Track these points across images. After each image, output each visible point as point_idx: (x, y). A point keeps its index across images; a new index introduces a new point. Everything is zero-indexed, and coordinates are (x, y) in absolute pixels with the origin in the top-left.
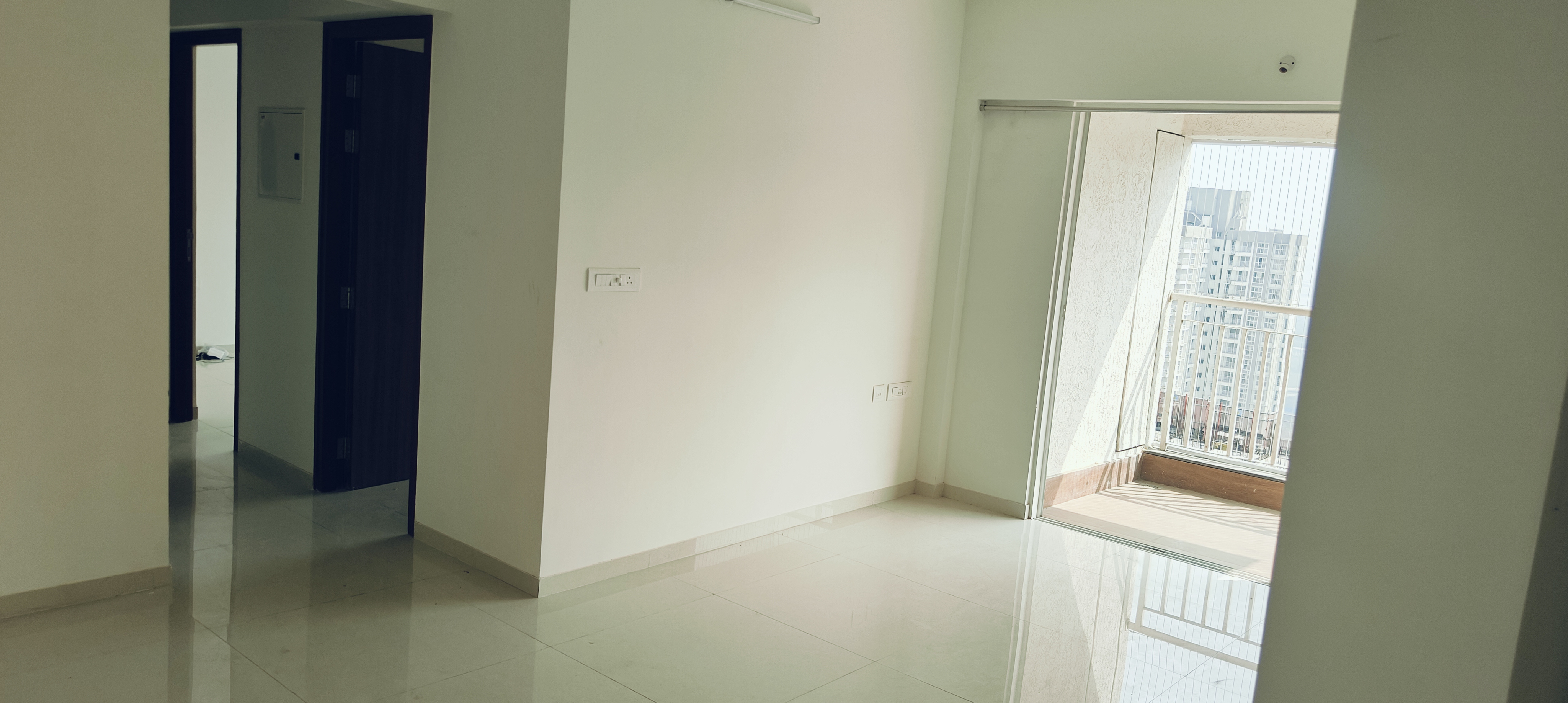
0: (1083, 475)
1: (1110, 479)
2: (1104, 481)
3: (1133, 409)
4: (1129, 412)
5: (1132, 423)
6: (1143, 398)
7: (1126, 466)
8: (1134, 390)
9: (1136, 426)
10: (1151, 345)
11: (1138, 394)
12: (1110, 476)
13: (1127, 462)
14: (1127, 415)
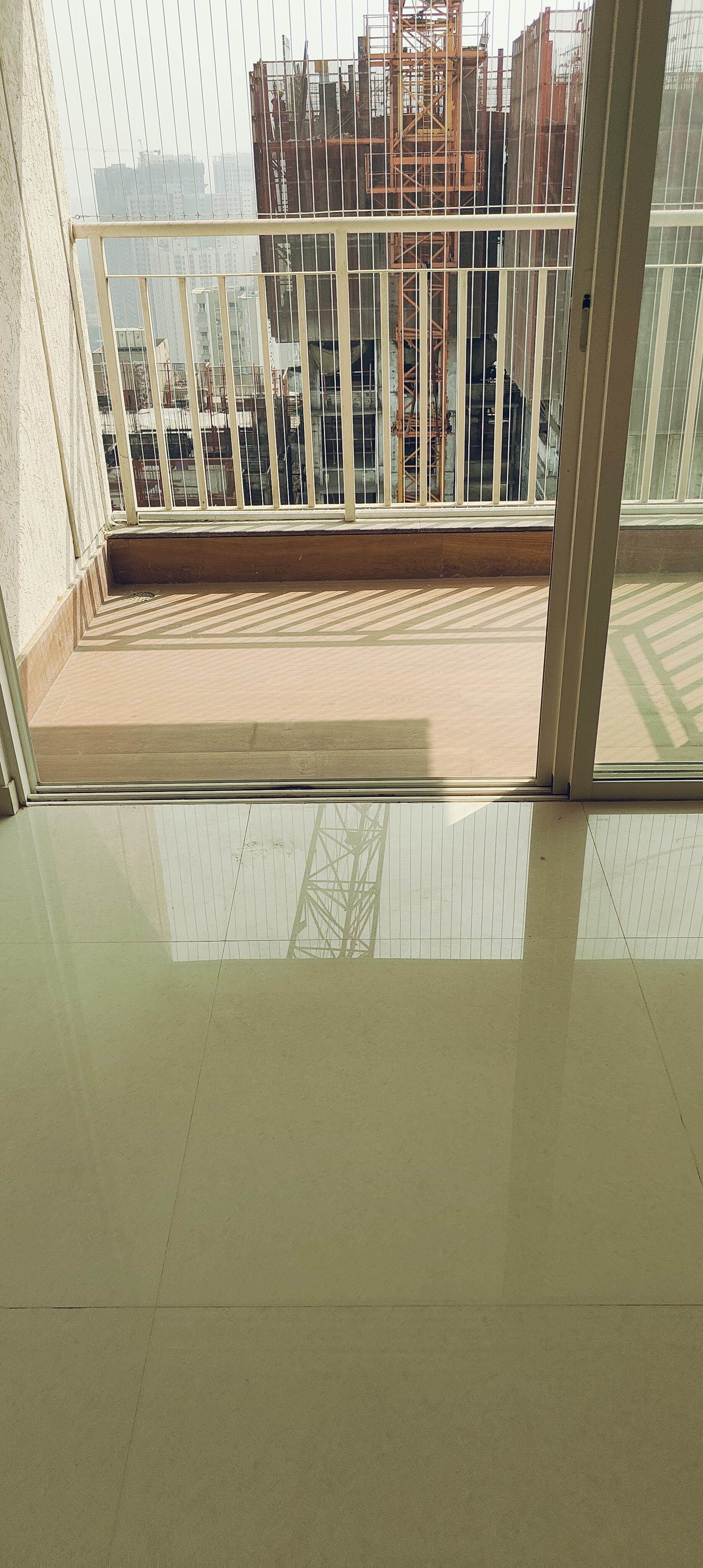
0: (51, 634)
1: (84, 613)
2: (79, 621)
3: (79, 471)
4: (76, 481)
5: (85, 497)
6: (86, 444)
7: (95, 575)
8: (71, 436)
9: (90, 498)
10: (71, 338)
11: (78, 439)
12: (82, 608)
13: (94, 569)
14: (76, 486)
